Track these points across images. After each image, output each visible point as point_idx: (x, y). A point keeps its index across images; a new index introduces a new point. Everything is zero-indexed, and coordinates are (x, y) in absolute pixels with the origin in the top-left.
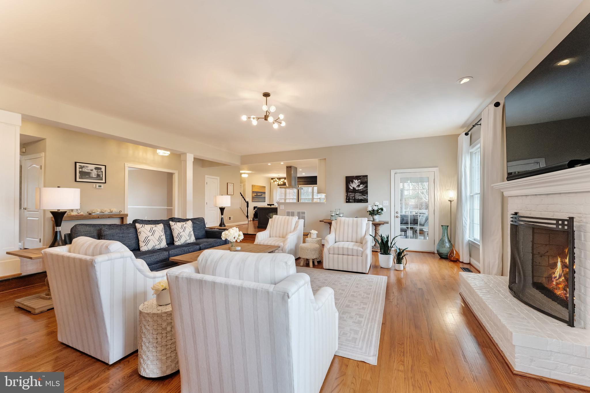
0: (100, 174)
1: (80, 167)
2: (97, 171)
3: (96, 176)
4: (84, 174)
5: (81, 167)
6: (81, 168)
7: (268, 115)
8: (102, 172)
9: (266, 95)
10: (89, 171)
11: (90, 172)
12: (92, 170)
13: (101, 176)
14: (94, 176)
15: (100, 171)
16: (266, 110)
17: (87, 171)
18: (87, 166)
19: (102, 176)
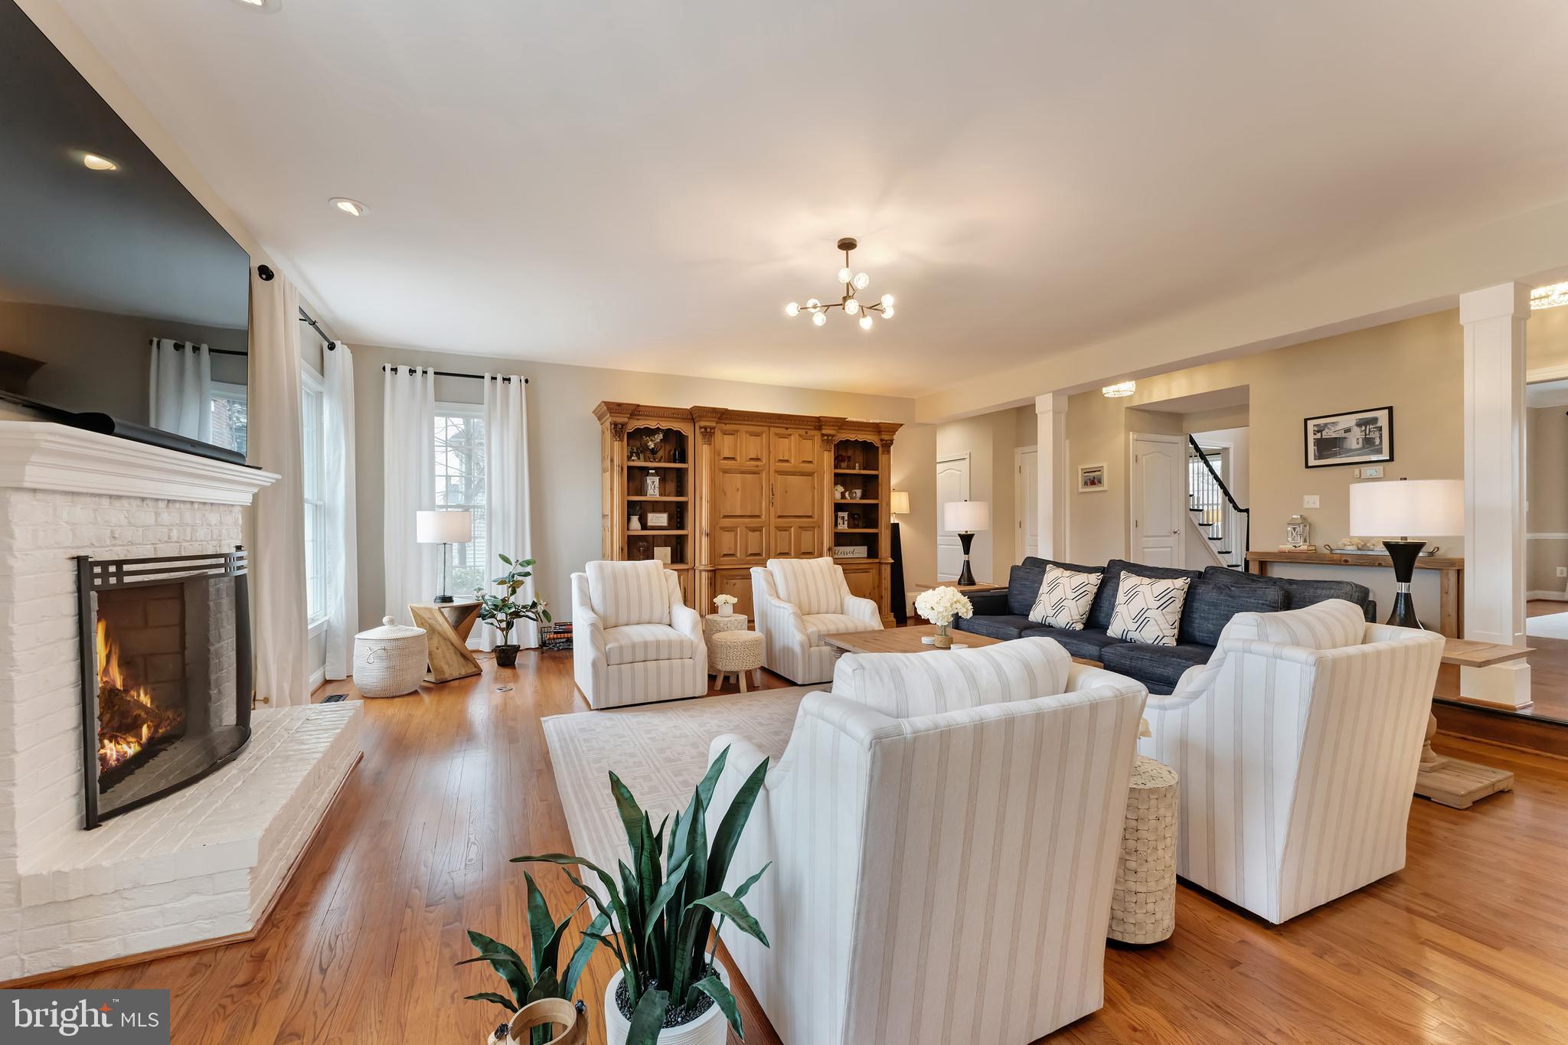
0: (1372, 435)
1: (1316, 429)
2: (1363, 428)
3: (1360, 445)
4: (1328, 446)
5: (1319, 430)
6: (1318, 432)
7: (850, 294)
8: (1380, 429)
9: (847, 245)
10: (1342, 434)
11: (1344, 435)
12: (1348, 430)
13: (1377, 442)
14: (1354, 446)
15: (1371, 427)
16: (847, 281)
17: (1334, 435)
18: (1332, 423)
19: (1381, 441)
